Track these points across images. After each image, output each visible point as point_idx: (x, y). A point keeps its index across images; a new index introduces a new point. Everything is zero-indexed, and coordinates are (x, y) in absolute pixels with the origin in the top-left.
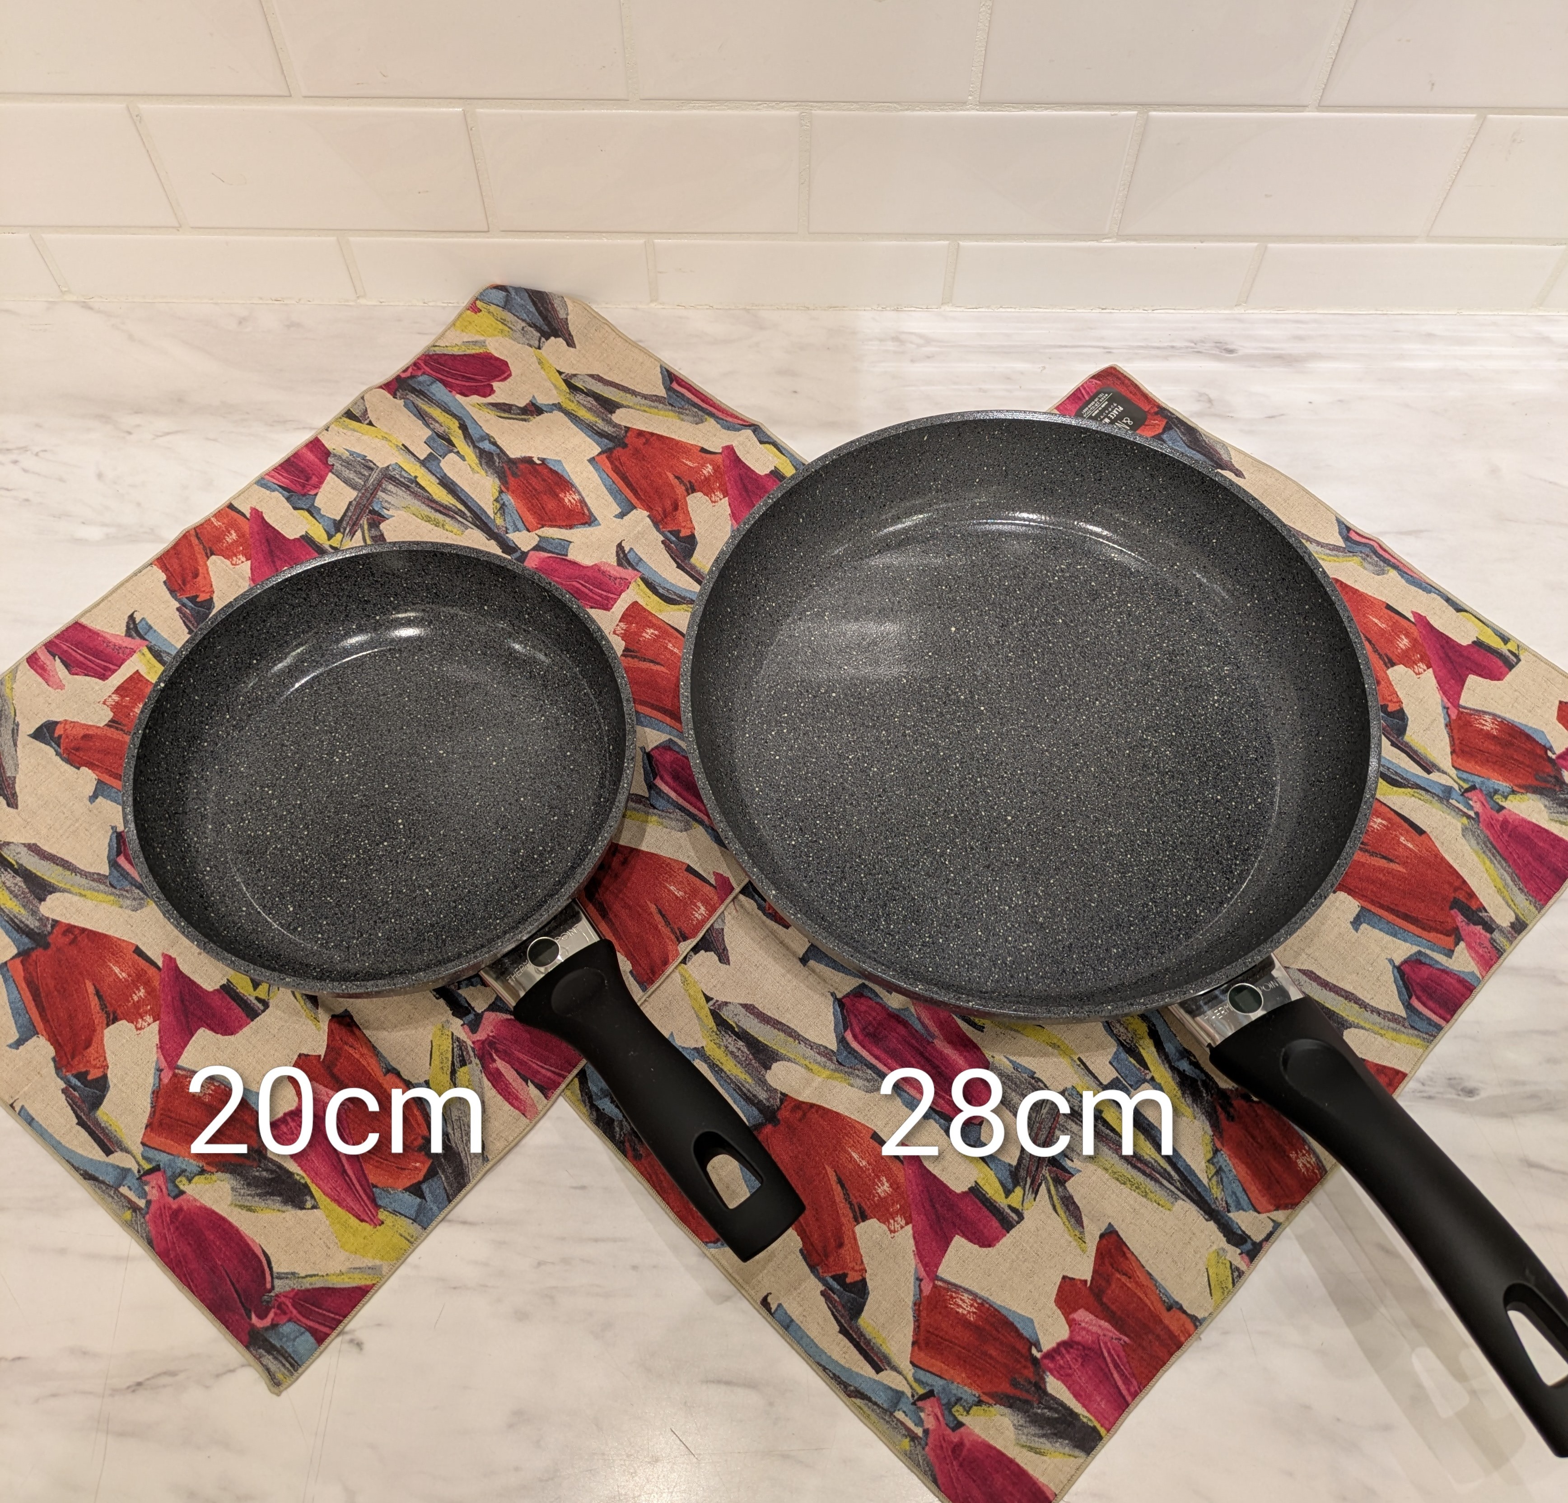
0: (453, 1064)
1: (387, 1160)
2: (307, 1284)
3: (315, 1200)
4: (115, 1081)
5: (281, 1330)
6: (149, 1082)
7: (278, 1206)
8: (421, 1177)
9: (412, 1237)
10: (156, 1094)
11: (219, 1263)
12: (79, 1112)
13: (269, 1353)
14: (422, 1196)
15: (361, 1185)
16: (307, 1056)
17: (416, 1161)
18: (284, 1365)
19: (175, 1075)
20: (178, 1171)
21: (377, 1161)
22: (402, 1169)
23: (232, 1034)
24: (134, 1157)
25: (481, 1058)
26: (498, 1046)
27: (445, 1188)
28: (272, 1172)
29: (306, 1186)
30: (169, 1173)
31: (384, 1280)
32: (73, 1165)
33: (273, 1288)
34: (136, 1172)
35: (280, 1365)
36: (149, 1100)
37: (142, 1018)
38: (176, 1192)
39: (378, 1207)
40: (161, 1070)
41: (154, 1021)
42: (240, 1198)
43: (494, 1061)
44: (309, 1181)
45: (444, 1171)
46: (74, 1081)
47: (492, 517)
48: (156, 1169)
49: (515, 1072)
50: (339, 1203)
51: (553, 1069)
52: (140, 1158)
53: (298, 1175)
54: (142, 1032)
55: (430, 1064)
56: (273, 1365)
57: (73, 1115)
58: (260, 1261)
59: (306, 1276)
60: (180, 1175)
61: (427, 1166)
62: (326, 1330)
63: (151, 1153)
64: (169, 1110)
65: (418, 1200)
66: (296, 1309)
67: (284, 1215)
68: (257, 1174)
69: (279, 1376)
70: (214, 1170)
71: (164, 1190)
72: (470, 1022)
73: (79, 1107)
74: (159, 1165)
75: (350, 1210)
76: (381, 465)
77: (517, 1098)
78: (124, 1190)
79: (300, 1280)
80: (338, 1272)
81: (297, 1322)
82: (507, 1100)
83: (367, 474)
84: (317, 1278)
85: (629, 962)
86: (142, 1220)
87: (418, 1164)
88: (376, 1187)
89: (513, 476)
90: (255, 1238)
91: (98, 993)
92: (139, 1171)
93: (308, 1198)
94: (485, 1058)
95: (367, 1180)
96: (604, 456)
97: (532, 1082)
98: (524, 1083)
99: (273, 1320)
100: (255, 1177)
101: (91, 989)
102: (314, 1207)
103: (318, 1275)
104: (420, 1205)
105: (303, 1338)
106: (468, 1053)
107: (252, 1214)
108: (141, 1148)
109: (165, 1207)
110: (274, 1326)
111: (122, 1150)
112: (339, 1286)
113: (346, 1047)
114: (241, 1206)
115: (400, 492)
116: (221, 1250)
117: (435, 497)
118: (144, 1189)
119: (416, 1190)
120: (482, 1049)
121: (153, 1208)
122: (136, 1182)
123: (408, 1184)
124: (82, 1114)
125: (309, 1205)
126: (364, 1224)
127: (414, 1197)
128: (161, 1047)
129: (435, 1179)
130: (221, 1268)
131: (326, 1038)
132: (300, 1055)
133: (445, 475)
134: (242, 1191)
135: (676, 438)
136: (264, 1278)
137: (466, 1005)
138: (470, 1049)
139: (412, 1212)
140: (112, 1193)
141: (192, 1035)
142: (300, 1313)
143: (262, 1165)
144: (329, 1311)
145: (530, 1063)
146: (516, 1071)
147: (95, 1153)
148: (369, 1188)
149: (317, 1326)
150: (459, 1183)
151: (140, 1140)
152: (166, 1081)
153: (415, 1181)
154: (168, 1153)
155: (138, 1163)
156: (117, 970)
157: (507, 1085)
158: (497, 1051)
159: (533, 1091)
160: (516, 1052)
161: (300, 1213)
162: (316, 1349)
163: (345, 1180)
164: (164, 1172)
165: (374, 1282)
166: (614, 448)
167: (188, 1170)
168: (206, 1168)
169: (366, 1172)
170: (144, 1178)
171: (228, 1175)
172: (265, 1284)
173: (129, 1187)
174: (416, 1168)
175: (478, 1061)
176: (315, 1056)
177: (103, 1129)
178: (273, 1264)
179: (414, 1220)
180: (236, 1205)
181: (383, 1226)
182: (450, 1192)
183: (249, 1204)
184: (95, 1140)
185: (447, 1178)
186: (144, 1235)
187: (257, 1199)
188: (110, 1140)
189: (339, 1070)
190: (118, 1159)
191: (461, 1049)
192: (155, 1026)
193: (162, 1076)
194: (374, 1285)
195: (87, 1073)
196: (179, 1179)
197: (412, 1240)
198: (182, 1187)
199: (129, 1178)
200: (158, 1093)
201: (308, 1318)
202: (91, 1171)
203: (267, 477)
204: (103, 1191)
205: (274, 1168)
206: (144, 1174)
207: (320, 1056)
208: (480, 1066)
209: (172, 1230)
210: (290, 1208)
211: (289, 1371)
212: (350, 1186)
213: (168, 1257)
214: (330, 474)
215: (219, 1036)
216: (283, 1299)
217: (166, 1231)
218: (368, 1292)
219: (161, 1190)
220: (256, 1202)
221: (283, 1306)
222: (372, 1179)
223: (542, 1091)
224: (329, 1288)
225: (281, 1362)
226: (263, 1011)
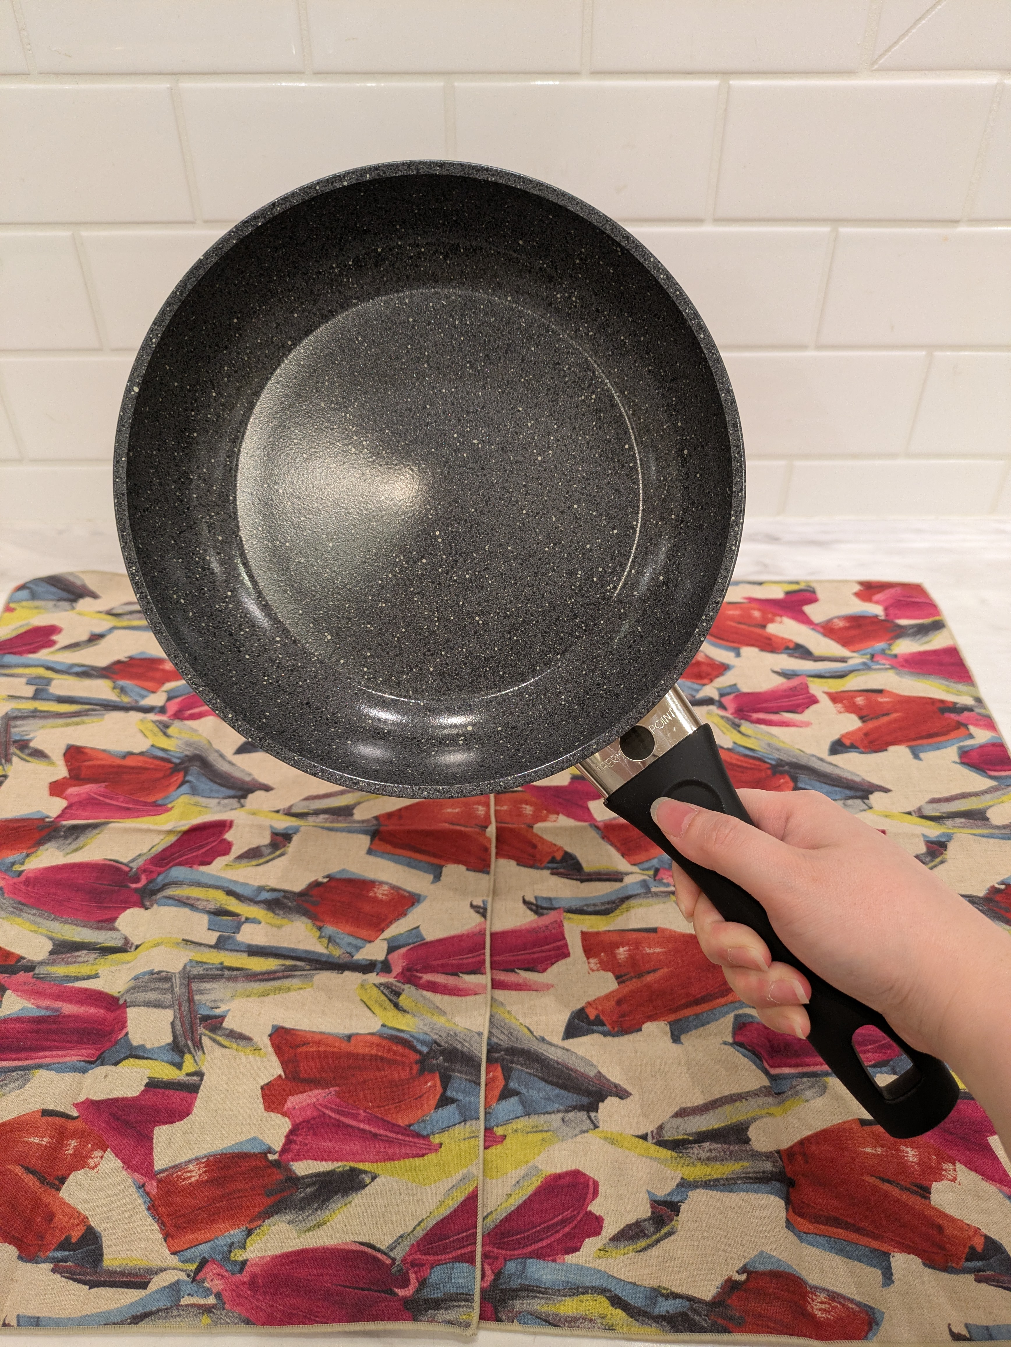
0: (391, 1000)
2: (420, 1233)
3: (370, 1172)
4: (103, 1225)
5: (432, 1281)
6: (139, 1202)
7: (341, 1202)
8: (439, 1090)
9: (473, 1132)
10: (153, 1208)
11: (329, 1285)
12: (83, 1278)
13: (438, 1308)
14: (452, 1101)
15: (398, 1133)
16: (268, 1084)
17: (426, 1083)
18: (459, 1306)
19: (159, 1181)
20: (226, 1249)
22: (420, 1097)
23: (188, 1114)
24: (174, 1269)
25: (409, 983)
26: (415, 967)
27: (466, 1080)
28: (314, 1184)
29: (352, 1170)
30: (219, 1257)
31: (481, 1178)
32: (114, 1324)
33: (394, 1260)
34: (186, 1278)
35: (457, 1309)
36: (150, 1218)
37: (90, 1157)
38: (238, 1266)
39: (427, 1137)
40: (143, 1185)
41: (105, 1151)
42: (303, 1224)
43: (421, 977)
44: (352, 1164)
45: (454, 1071)
46: (59, 1254)
47: (118, 699)
48: (203, 1263)
49: (443, 975)
50: (392, 1158)
51: (470, 955)
52: (181, 1266)
53: (338, 1168)
54: (99, 1167)
55: (374, 1014)
56: (450, 1315)
57: (81, 1285)
58: (364, 1253)
59: (414, 1228)
60: (230, 1251)
61: (437, 1081)
62: (468, 1249)
63: (188, 1254)
64: (176, 1211)
65: (454, 1106)
66: (429, 1255)
67: (353, 1204)
68: (302, 1195)
69: (463, 1318)
70: (259, 1223)
71: (224, 1273)
72: (382, 970)
73: (80, 1274)
74: (204, 1258)
75: (407, 1156)
77: (460, 990)
78: (186, 1300)
79: (411, 1235)
80: (438, 1204)
81: (439, 1263)
82: (454, 995)
84: (424, 1222)
85: (461, 866)
86: (224, 1312)
87: (429, 1084)
88: (411, 1125)
89: (114, 674)
90: (344, 1241)
91: (28, 1170)
92: (188, 1276)
93: (363, 1176)
94: (412, 981)
95: (399, 1126)
97: (462, 974)
98: (457, 978)
99: (417, 1279)
100: (302, 1199)
101: (19, 1170)
102: (373, 1179)
103: (423, 1220)
104: (458, 1107)
105: (455, 1271)
106: (396, 986)
107: (325, 1226)
108: (175, 1258)
109: (238, 1286)
110: (422, 1283)
111: (156, 1273)
112: (448, 1212)
113: (300, 1050)
114: (309, 1229)
115: (30, 722)
116: (322, 1275)
117: (60, 711)
118: (205, 1287)
119: (445, 1101)
120: (405, 977)
121: (226, 1296)
122: (192, 1286)
123: (434, 1102)
124: (89, 1277)
125: (367, 1180)
126: (426, 1157)
127: (448, 1107)
128: (129, 1166)
129: (453, 1081)
130: (333, 1286)
131: (275, 1058)
132: (262, 1088)
133: (61, 696)
134: (300, 1218)
136: (379, 1259)
137: (369, 963)
138: (395, 983)
139: (458, 1117)
140: (175, 1313)
141: (152, 1139)
142: (436, 1254)
143: (301, 1186)
144: (459, 1234)
145: (450, 963)
146: (443, 973)
147: (131, 1296)
148: (406, 1131)
149: (459, 1252)
150: (473, 1066)
151: (169, 1253)
152: (154, 1191)
153: (438, 1097)
154: (205, 1242)
155: (182, 1270)
156: (35, 1140)
157: (444, 985)
158: (417, 972)
159: (469, 978)
160: (434, 964)
161: (365, 1191)
162: (474, 1271)
163: (381, 1140)
164: (213, 1259)
165: (475, 1185)
167: (234, 1241)
168: (250, 1227)
169: (394, 1121)
170: (197, 1278)
171: (276, 1217)
172: (384, 1263)
173: (189, 1295)
174: (430, 1087)
175: (408, 986)
176: (276, 1078)
177: (122, 1273)
178: (378, 1246)
179: (465, 1121)
180: (305, 1232)
181: (443, 1146)
182: (473, 1078)
183: (315, 1222)
184: (121, 1287)
185: (461, 1072)
186: (237, 1320)
187: (319, 1212)
188: (136, 1275)
189: (305, 1073)
190: (157, 1283)
191: (388, 988)
192: (109, 1154)
193: (147, 1189)
194: (476, 1189)
195: (68, 1238)
196: (232, 1254)
197: (476, 1134)
198: (240, 1259)
199: (183, 1289)
200: (153, 1206)
201: (447, 1253)
202: (139, 1311)
204: (165, 1318)
205: (313, 1179)
206: (195, 1277)
207: (280, 1076)
208: (412, 987)
209: (261, 1298)
210: (353, 1195)
211: (467, 1307)
212: (389, 1141)
213: (276, 1319)
215: (177, 1124)
216: (412, 1257)
217: (255, 1303)
218: (477, 1195)
219: (222, 1276)
220: (321, 1215)
221: (416, 1262)
222: (402, 1121)
223: (475, 973)
224: (442, 1220)
225: (455, 1306)
226: (201, 1080)
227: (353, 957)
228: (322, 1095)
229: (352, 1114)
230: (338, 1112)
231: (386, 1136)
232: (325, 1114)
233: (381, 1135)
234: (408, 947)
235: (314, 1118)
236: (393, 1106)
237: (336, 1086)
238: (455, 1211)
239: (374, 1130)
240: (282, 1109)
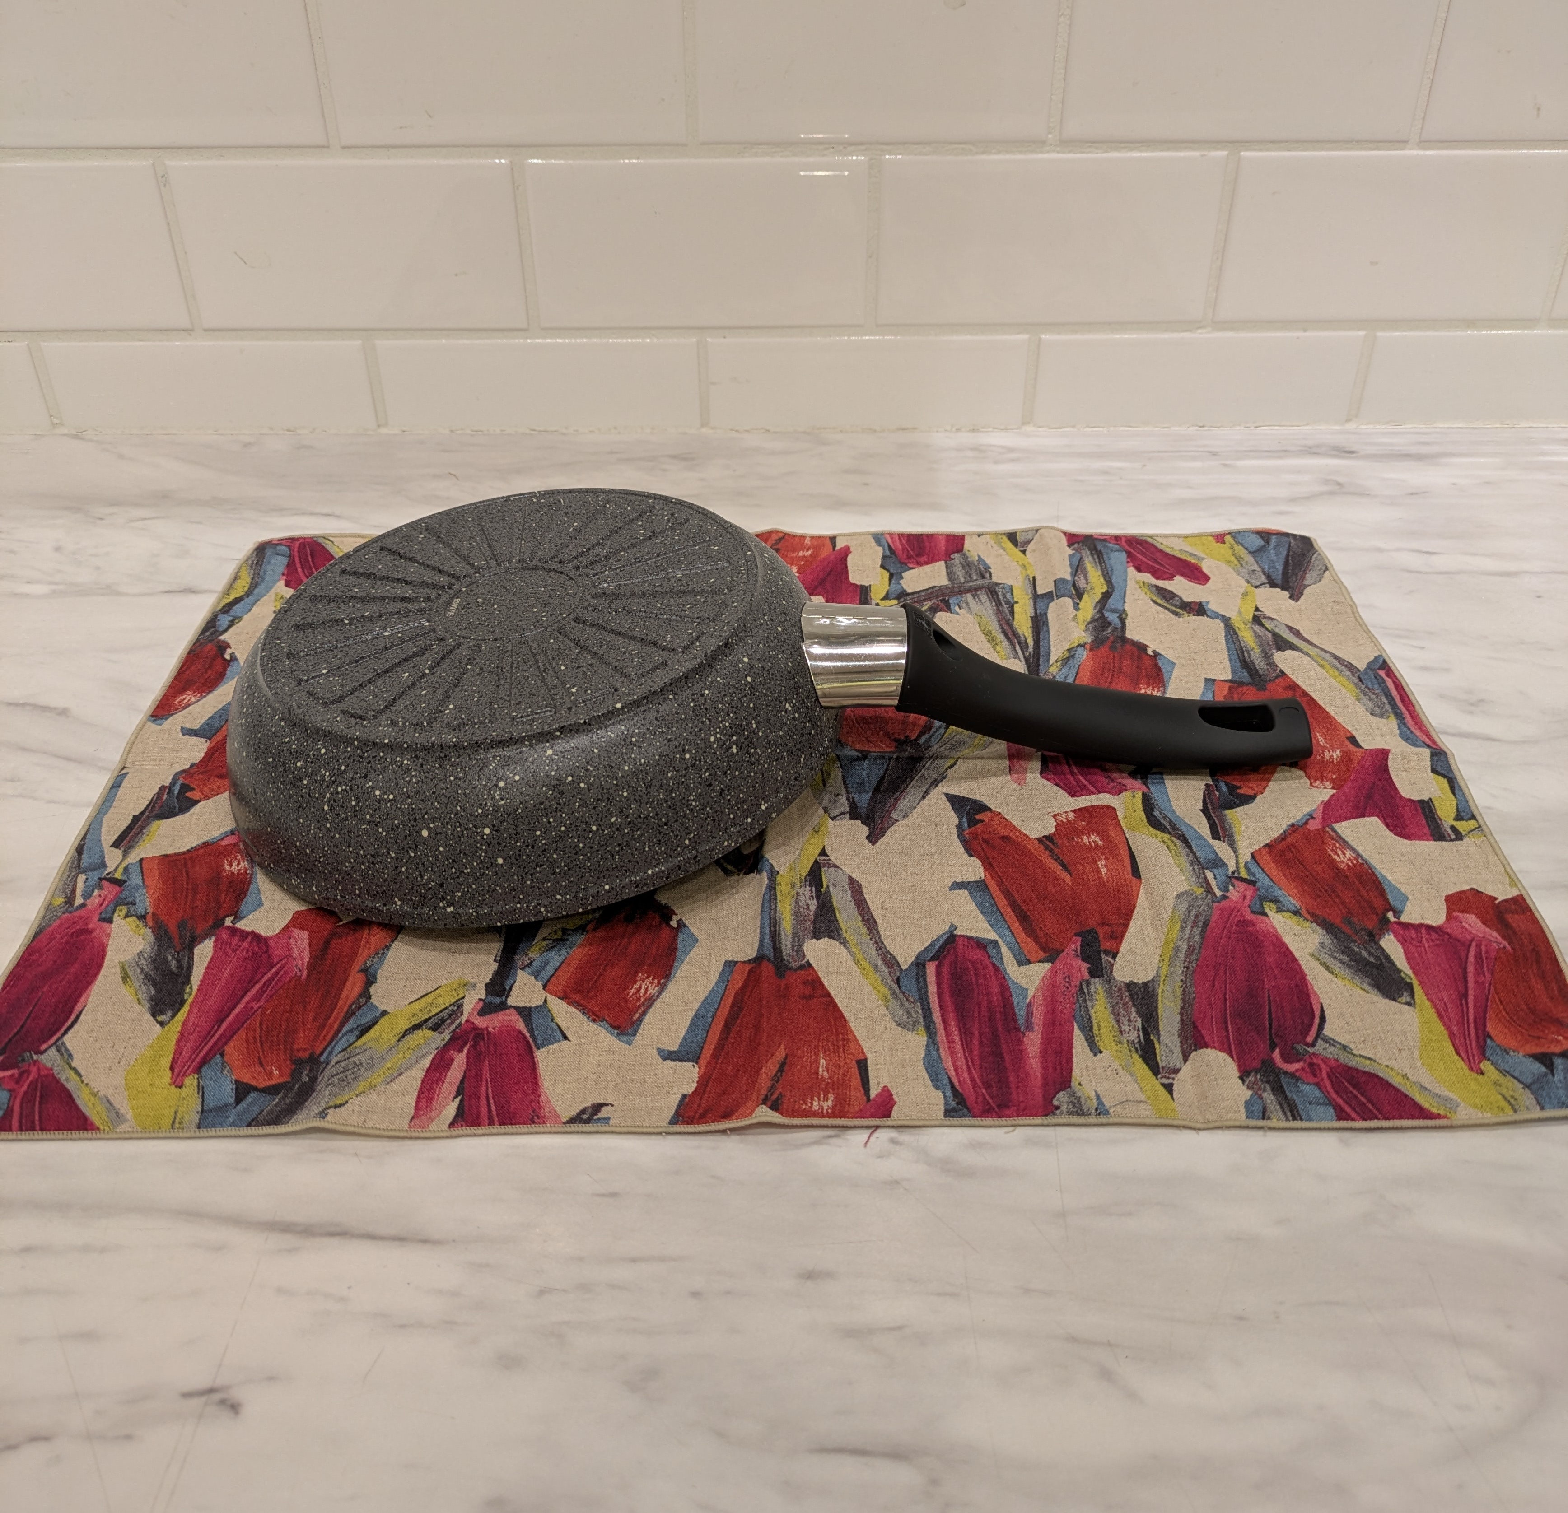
0: (426, 1021)
1: (262, 1044)
3: (172, 1019)
4: (197, 811)
6: (214, 833)
7: (144, 996)
9: (180, 1123)
10: (206, 844)
11: (45, 990)
12: (148, 810)
14: (239, 1099)
15: (214, 1043)
17: (279, 1068)
19: (235, 845)
20: (131, 900)
21: (255, 1038)
22: (260, 1062)
24: (122, 862)
25: (454, 1038)
26: (482, 1043)
27: (262, 1111)
28: (181, 968)
29: (183, 1002)
30: (123, 896)
31: (110, 1136)
32: (86, 835)
33: (44, 1051)
34: (107, 872)
38: (108, 916)
39: (198, 1070)
42: (134, 963)
43: (460, 1051)
44: (190, 1001)
45: (284, 1096)
46: (177, 787)
47: (1051, 663)
48: (121, 883)
49: (460, 1077)
50: (180, 1040)
51: (493, 1108)
52: (124, 866)
53: (191, 988)
55: (410, 1003)
57: (142, 809)
58: (66, 1022)
59: (74, 1068)
60: (128, 906)
61: (280, 1081)
62: (16, 1123)
63: (135, 870)
64: (194, 861)
65: (232, 1100)
66: (28, 1088)
67: (136, 1007)
68: (170, 958)
70: (150, 923)
71: (104, 906)
72: (490, 1003)
73: (152, 807)
74: (125, 883)
75: (178, 1053)
76: (995, 579)
77: (430, 1100)
78: (83, 876)
79: (67, 1066)
80: (96, 1091)
81: (12, 1097)
82: (421, 1092)
83: (975, 578)
84: (76, 1077)
85: (695, 1085)
86: (60, 913)
87: (276, 1071)
88: (222, 1055)
89: (1110, 648)
90: (91, 998)
92: (109, 874)
93: (170, 1013)
94: (456, 1041)
96: (1228, 685)
97: (461, 1101)
98: (453, 1094)
100: (165, 958)
102: (162, 1023)
103: (81, 1076)
104: (227, 1105)
106: (451, 1023)
107: (121, 981)
108: (136, 861)
109: (86, 920)
111: (125, 851)
112: (78, 1101)
114: (124, 969)
115: (988, 604)
116: (62, 982)
117: (1016, 624)
118: (93, 891)
119: (242, 1091)
120: (467, 1032)
121: (78, 912)
122: (96, 879)
124: (145, 814)
125: (162, 1017)
126: (169, 1071)
127: (233, 1094)
129: (269, 1096)
130: (40, 993)
133: (1046, 613)
134: (143, 961)
135: (1332, 713)
136: (51, 1037)
137: (507, 988)
138: (457, 1022)
139: (213, 1104)
140: (73, 874)
142: (25, 1094)
144: (42, 1112)
145: (484, 1083)
146: (464, 1077)
147: (109, 839)
148: (216, 1051)
149: (17, 1113)
150: (275, 1118)
151: (144, 858)
152: (224, 843)
153: (253, 1082)
154: (143, 879)
155: (118, 867)
157: (440, 1080)
158: (474, 1047)
159: (451, 1110)
160: (487, 1063)
161: (148, 1016)
163: (213, 1027)
164: (122, 891)
165: (101, 1127)
166: (1247, 684)
167: (137, 906)
169: (235, 1038)
170: (105, 882)
171: (152, 938)
172: (44, 1042)
173: (87, 879)
174: (271, 1073)
175: (448, 1037)
177: (139, 832)
178: (70, 1031)
179: (203, 1112)
180: (123, 965)
181: (178, 1090)
182: (260, 1118)
183: (131, 974)
184: (123, 833)
185: (277, 1104)
187: (142, 976)
188: (132, 839)
189: (340, 943)
190: (113, 853)
191: (450, 1015)
193: (227, 838)
194: (98, 1129)
195: (192, 789)
196: (124, 908)
197: (177, 1125)
198: (116, 915)
199: (97, 872)
201: (22, 1101)
202: (88, 848)
203: (888, 537)
204: (71, 867)
205: (185, 965)
206: (108, 879)
207: (342, 919)
208: (443, 1043)
209: (64, 940)
210: (148, 1005)
212: (208, 1036)
213: (30, 955)
214: (942, 564)
216: (34, 1069)
217: (59, 937)
218: (86, 1130)
219: (101, 904)
220: (137, 977)
221: (25, 1075)
222: (229, 1045)
223: (457, 1116)
224: (71, 1096)
227: (523, 969)
228: (300, 963)
229: (262, 995)
230: (269, 981)
231: (216, 1032)
232: (272, 967)
233: (219, 1027)
234: (525, 1031)
235: (269, 957)
236: (258, 1036)
237: (308, 976)
238: (77, 1108)
239: (230, 1019)
240: (294, 926)
